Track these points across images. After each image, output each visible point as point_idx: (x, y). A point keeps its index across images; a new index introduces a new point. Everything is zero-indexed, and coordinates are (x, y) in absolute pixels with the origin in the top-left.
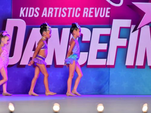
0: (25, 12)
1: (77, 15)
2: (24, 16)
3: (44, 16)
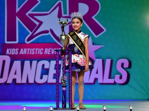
0: (9, 51)
1: (41, 52)
2: (9, 54)
3: (21, 54)
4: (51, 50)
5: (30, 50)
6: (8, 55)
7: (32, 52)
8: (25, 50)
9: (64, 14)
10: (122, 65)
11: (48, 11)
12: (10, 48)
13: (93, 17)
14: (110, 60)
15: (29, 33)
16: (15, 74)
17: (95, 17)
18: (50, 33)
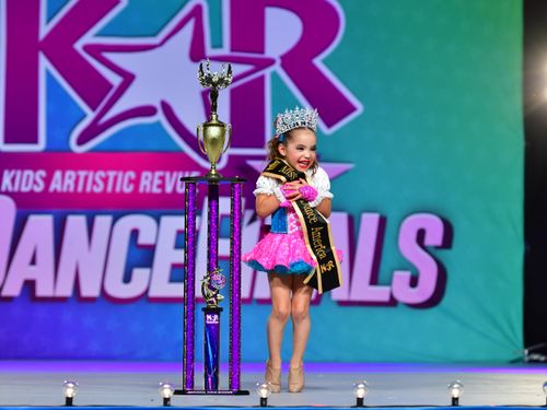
0: (13, 180)
1: (128, 186)
2: (10, 189)
3: (55, 191)
4: (162, 178)
5: (86, 178)
6: (7, 193)
7: (94, 183)
8: (70, 177)
9: (214, 47)
10: (421, 235)
11: (154, 35)
12: (16, 168)
13: (318, 62)
14: (376, 216)
15: (84, 116)
16: (33, 262)
17: (324, 61)
18: (160, 117)
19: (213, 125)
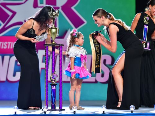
5: (1, 44)
7: (4, 46)
15: (1, 25)
19: (53, 28)
